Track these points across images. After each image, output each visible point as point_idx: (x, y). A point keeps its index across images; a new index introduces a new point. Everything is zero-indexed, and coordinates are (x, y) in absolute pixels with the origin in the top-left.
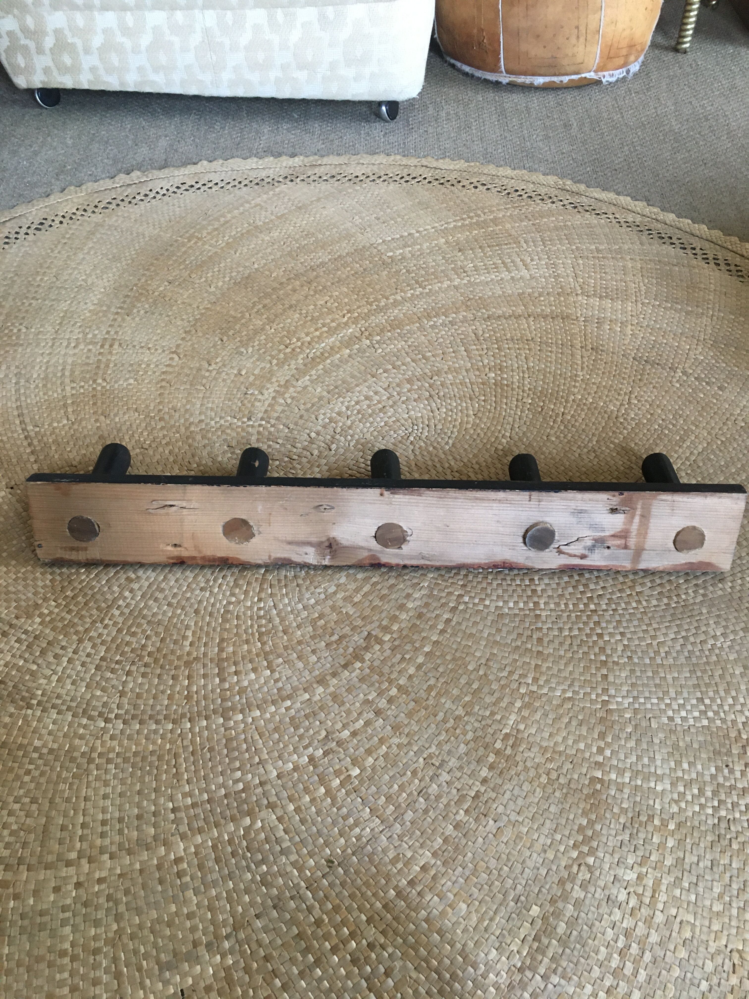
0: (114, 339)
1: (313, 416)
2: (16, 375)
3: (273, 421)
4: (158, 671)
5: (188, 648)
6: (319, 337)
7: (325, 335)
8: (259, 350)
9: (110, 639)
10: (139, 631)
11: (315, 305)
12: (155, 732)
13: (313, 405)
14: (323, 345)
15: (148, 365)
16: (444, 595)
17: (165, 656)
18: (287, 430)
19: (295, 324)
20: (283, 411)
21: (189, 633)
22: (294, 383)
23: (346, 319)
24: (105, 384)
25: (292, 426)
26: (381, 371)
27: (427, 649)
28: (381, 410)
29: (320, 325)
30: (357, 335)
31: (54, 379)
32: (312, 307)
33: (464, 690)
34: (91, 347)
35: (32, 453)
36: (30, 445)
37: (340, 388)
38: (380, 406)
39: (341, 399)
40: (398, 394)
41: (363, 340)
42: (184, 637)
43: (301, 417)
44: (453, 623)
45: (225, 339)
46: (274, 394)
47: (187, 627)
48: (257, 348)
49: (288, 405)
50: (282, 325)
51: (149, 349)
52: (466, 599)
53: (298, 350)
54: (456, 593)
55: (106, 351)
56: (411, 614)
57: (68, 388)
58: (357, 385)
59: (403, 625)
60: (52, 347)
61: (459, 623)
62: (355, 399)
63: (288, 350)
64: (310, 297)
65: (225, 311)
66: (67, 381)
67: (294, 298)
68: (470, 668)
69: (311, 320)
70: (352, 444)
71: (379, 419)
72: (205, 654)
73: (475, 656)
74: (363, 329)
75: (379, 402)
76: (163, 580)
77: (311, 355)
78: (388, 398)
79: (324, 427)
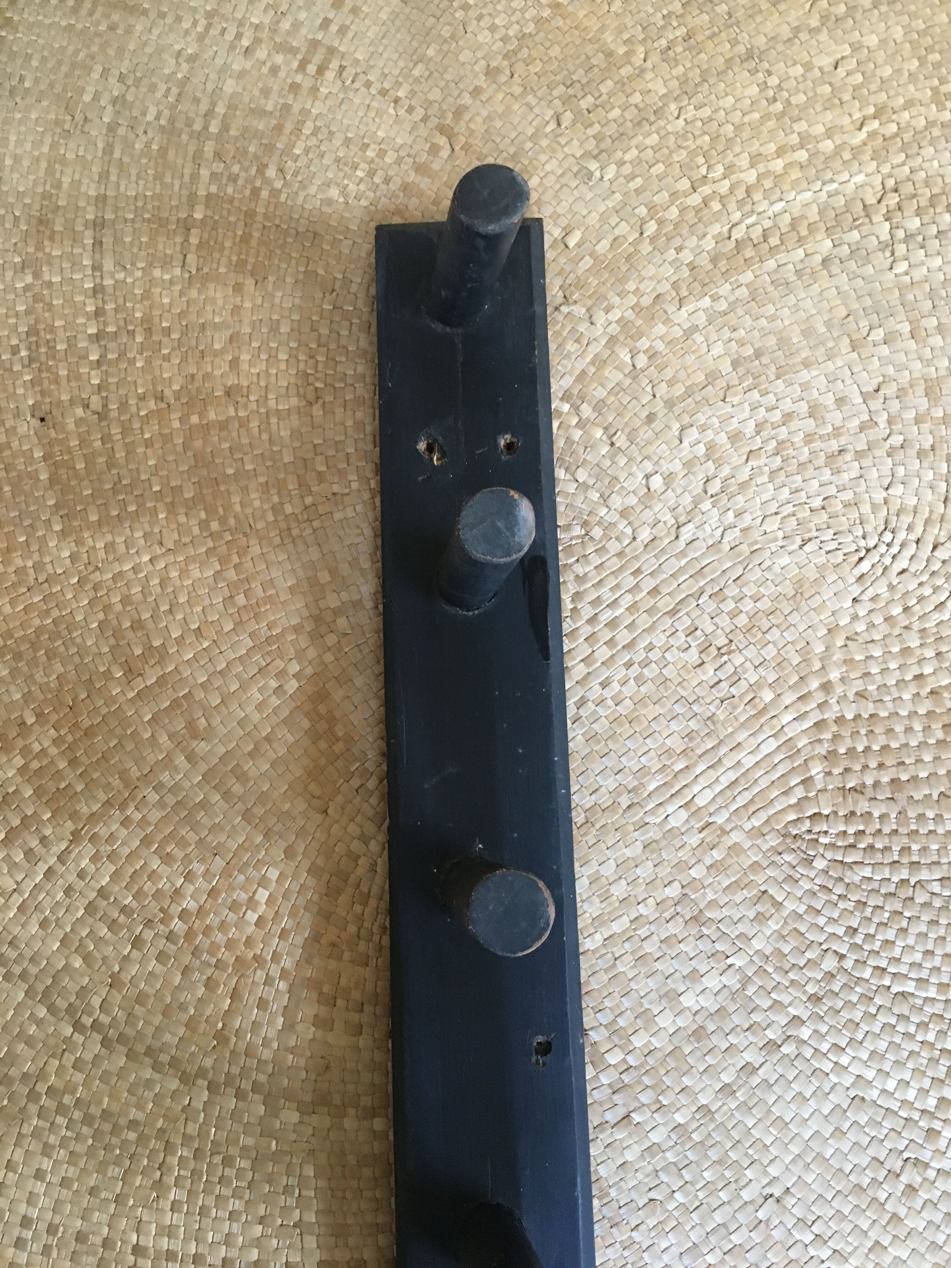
0: (331, 51)
1: (676, 426)
2: (114, 101)
3: (586, 410)
4: (187, 959)
5: (251, 929)
6: (778, 178)
7: (795, 174)
8: (631, 178)
9: (126, 851)
10: (180, 854)
11: (808, 67)
12: (148, 1084)
13: (689, 393)
14: (779, 207)
15: (381, 154)
16: (766, 1004)
17: (207, 931)
18: (605, 449)
19: (736, 117)
20: (619, 388)
21: (262, 895)
22: (671, 309)
23: (863, 135)
24: (278, 184)
25: (621, 440)
26: (878, 334)
27: (679, 1118)
28: (831, 457)
29: (794, 139)
30: (871, 200)
31: (185, 137)
32: (799, 70)
33: (713, 1239)
34: (279, 59)
35: (97, 338)
36: (99, 313)
37: (765, 360)
38: (834, 445)
39: (755, 395)
40: (890, 422)
41: (878, 218)
42: (251, 903)
43: (651, 418)
44: (755, 1080)
45: (567, 120)
46: (614, 329)
47: (263, 882)
48: (627, 169)
49: (634, 373)
50: (706, 112)
51: (396, 101)
52: (805, 1033)
53: (716, 206)
54: (792, 1011)
55: (307, 83)
56: (680, 1022)
57: (205, 173)
58: (806, 364)
59: (656, 1043)
60: (201, 38)
61: (767, 1085)
62: (787, 405)
63: (695, 200)
64: (804, 36)
65: (594, 24)
66: (209, 148)
67: (768, 28)
68: (746, 1195)
69: (780, 116)
70: (730, 537)
71: (816, 483)
72: (276, 957)
73: (766, 1173)
74: (891, 183)
75: (837, 432)
76: (250, 754)
77: (738, 233)
78: (862, 428)
79: (689, 465)
